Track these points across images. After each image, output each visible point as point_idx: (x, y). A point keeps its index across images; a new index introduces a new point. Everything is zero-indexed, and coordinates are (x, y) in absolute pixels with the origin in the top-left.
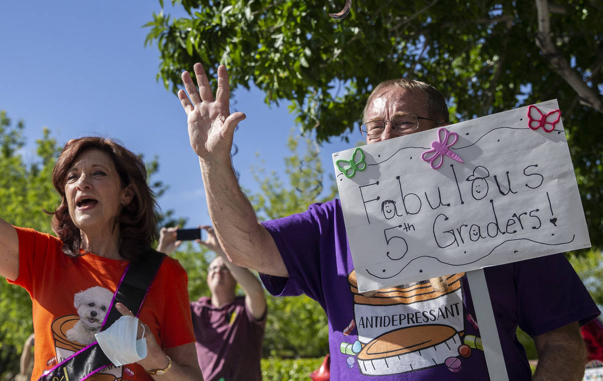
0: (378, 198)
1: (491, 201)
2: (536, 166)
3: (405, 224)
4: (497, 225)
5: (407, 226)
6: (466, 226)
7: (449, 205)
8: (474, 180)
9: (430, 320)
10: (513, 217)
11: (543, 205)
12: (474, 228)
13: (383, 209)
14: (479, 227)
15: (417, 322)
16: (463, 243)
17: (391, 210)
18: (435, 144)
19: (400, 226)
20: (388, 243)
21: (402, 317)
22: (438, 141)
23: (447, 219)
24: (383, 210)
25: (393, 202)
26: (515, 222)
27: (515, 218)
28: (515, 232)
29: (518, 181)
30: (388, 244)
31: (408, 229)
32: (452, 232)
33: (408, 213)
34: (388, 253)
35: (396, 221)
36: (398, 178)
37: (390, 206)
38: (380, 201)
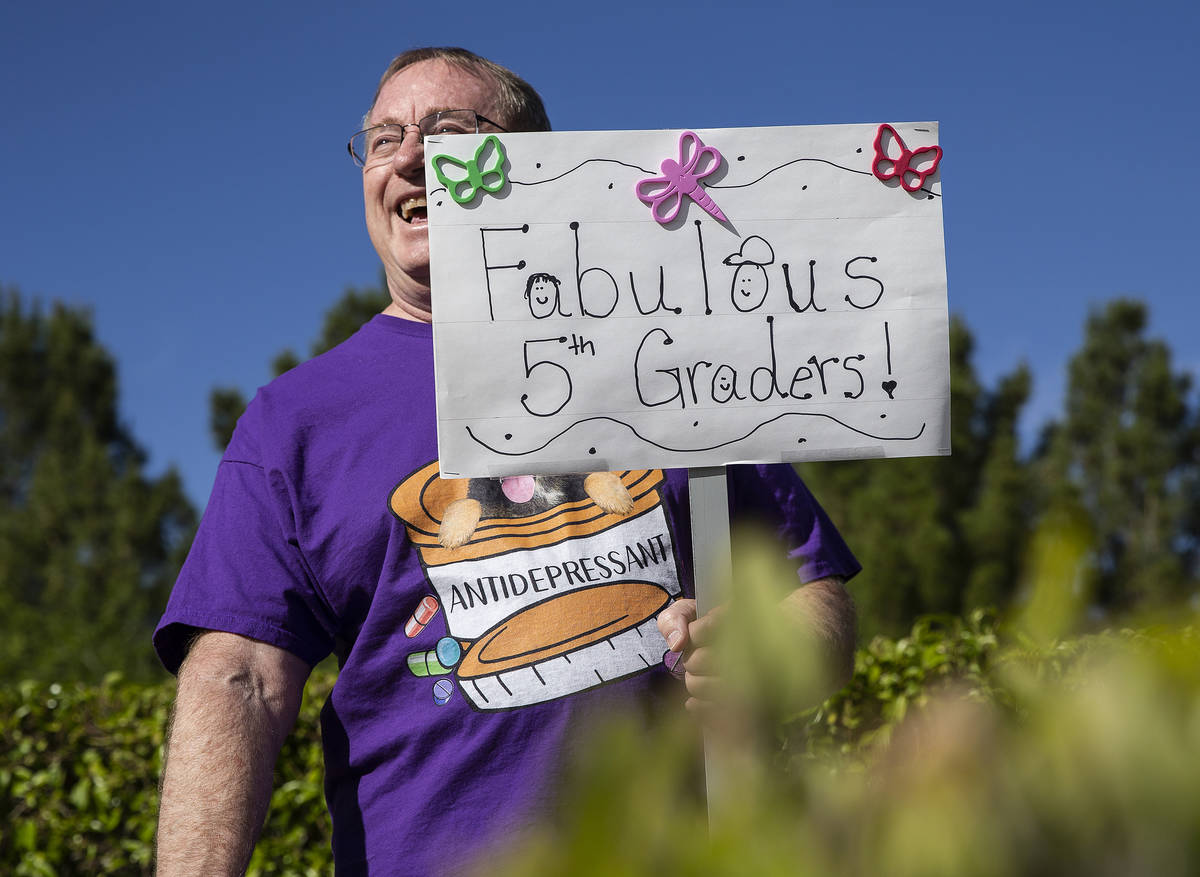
0: (522, 265)
1: (770, 319)
2: (874, 260)
3: (574, 336)
4: (773, 374)
5: (578, 343)
6: (708, 365)
7: (678, 311)
8: (741, 265)
9: (613, 572)
10: (809, 362)
11: (874, 350)
12: (726, 372)
13: (528, 291)
14: (735, 373)
15: (589, 580)
16: (696, 402)
17: (547, 299)
18: (668, 165)
19: (563, 340)
20: (528, 373)
21: (554, 572)
22: (677, 160)
23: (669, 341)
24: (529, 295)
25: (553, 279)
26: (811, 376)
27: (813, 367)
28: (808, 396)
29: (831, 285)
30: (528, 377)
31: (579, 349)
32: (675, 372)
33: (584, 312)
34: (525, 397)
35: (555, 326)
36: (575, 226)
37: (546, 289)
38: (526, 273)
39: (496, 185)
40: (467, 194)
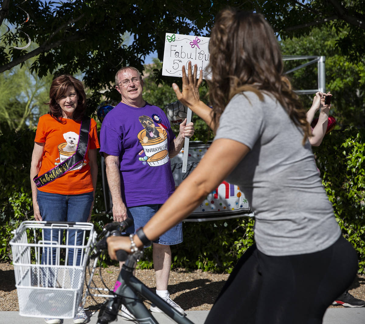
1: (203, 61)
5: (180, 61)
7: (192, 59)
8: (200, 54)
18: (194, 40)
20: (174, 64)
22: (195, 40)
33: (181, 57)
34: (173, 67)
35: (178, 58)
36: (182, 46)
37: (177, 54)
38: (175, 51)
39: (174, 40)
40: (170, 41)
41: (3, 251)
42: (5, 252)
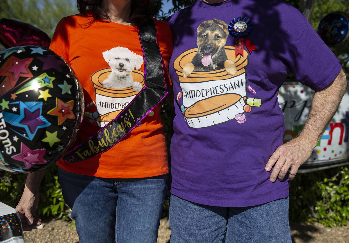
9: (224, 91)
41: (60, 207)
42: (62, 209)
